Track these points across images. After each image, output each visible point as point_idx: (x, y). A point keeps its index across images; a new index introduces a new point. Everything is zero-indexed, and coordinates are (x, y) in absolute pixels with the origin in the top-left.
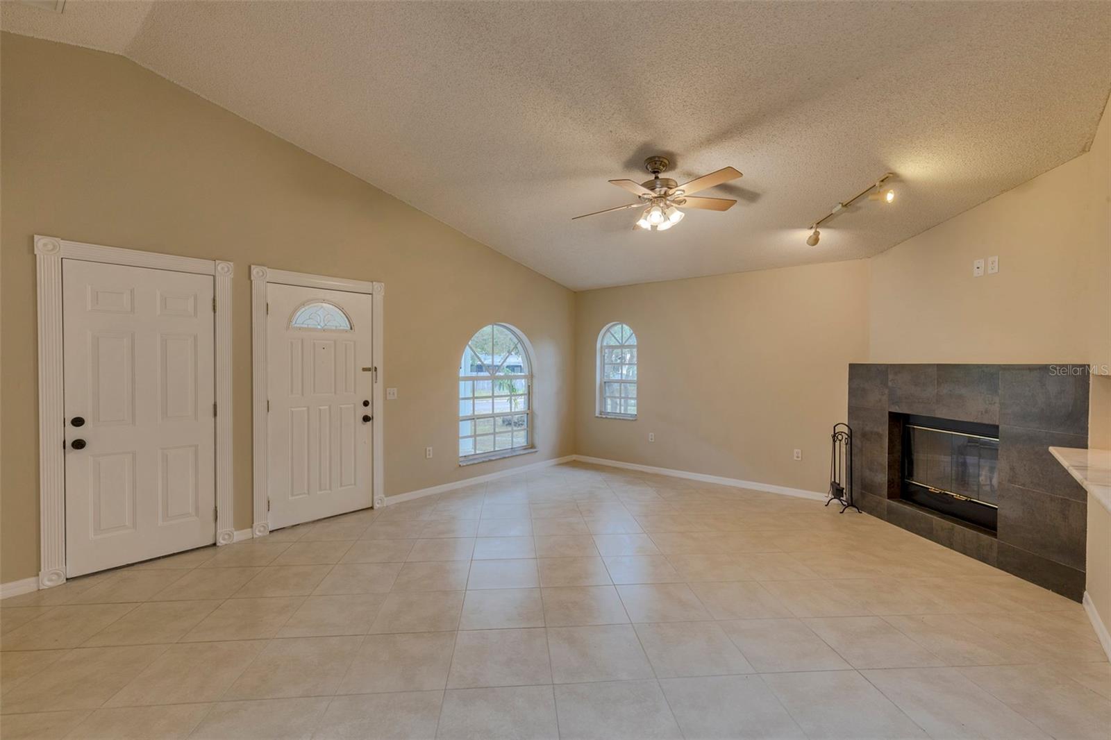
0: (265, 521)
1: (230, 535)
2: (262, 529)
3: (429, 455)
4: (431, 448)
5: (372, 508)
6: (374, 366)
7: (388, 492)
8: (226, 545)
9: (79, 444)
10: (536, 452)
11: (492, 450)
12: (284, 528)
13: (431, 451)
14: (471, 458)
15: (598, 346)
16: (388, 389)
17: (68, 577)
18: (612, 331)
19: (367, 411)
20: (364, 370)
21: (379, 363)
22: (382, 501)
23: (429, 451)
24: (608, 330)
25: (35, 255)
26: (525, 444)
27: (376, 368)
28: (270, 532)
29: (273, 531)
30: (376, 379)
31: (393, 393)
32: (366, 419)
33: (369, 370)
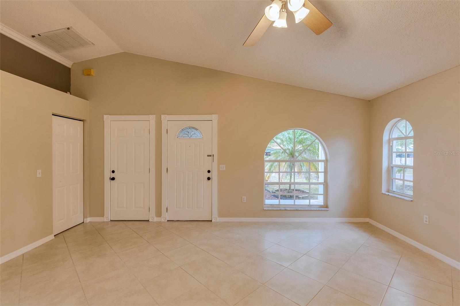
0: (166, 216)
1: (153, 218)
2: (164, 219)
3: (244, 200)
4: (245, 197)
5: (211, 221)
6: (213, 154)
7: (220, 215)
8: (152, 222)
9: (113, 179)
10: (328, 210)
11: (293, 204)
12: (173, 221)
13: (245, 198)
14: (277, 206)
15: (385, 138)
16: (220, 166)
17: (111, 220)
18: (398, 125)
19: (209, 175)
20: (208, 156)
21: (215, 152)
22: (216, 219)
23: (244, 198)
24: (395, 125)
25: (104, 121)
26: (322, 204)
27: (213, 155)
28: (168, 221)
29: (169, 221)
30: (213, 160)
31: (223, 167)
32: (209, 179)
33: (210, 156)
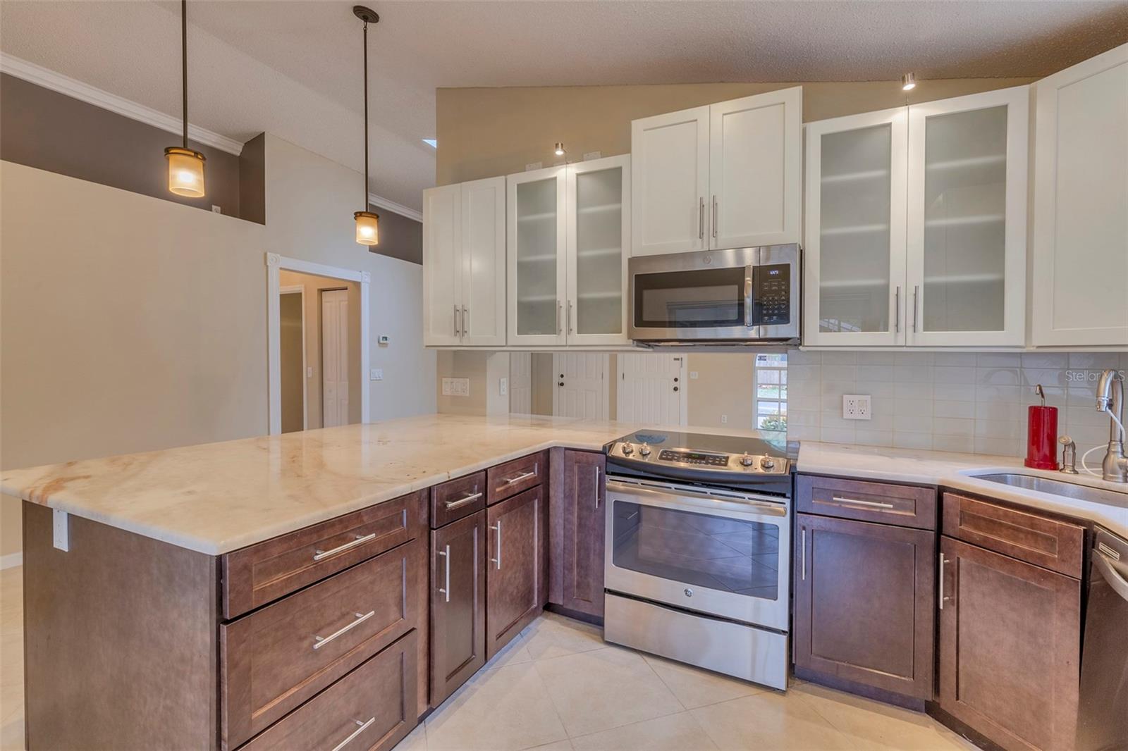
9: (562, 384)
16: (691, 373)
19: (676, 384)
23: (724, 418)
27: (682, 358)
30: (682, 365)
31: (695, 375)
32: (676, 389)
33: (678, 359)
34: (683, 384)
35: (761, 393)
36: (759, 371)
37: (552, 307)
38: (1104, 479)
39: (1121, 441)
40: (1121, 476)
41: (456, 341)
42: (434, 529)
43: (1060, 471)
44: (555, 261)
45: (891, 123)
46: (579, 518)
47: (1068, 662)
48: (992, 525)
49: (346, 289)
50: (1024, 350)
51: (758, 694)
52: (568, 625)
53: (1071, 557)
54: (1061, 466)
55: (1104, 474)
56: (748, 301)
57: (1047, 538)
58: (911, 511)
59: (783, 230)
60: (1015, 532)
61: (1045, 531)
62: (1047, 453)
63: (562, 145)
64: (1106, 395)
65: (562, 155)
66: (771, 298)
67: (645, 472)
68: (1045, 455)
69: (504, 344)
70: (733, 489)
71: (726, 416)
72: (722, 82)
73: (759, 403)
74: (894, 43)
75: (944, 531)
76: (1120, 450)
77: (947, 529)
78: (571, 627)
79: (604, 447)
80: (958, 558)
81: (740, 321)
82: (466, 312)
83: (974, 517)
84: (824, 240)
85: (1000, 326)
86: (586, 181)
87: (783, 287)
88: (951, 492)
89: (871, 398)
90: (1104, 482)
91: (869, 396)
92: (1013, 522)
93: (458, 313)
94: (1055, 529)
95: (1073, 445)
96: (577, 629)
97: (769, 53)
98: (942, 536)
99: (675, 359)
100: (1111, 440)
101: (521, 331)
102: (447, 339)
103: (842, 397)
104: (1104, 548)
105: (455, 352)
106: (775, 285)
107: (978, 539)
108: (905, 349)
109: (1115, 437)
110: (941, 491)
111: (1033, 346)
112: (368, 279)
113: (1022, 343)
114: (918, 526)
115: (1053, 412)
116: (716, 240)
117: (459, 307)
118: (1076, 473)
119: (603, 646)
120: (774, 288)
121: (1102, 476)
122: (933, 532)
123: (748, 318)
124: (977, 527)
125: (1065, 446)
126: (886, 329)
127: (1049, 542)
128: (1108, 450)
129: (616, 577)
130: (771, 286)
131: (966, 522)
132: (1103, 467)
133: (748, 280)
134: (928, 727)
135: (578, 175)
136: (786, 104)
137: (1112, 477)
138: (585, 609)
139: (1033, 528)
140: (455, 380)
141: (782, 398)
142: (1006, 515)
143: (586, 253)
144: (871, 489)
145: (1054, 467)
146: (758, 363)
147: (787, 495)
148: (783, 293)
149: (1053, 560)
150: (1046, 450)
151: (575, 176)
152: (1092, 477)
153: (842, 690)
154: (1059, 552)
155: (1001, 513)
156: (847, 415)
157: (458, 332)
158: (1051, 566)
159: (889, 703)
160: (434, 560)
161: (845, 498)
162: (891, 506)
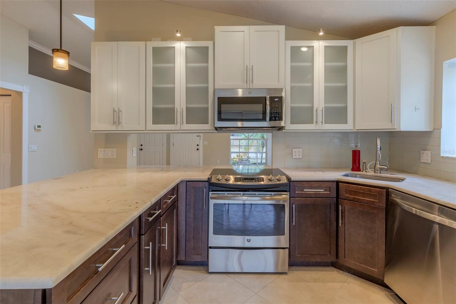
9: (141, 149)
19: (198, 147)
30: (200, 139)
31: (206, 143)
32: (198, 149)
33: (199, 136)
34: (201, 147)
35: (232, 150)
36: (232, 140)
37: (172, 111)
38: (375, 173)
39: (379, 160)
40: (379, 172)
41: (114, 128)
42: (143, 235)
43: (362, 171)
44: (174, 88)
45: (314, 46)
46: (194, 215)
47: (382, 236)
48: (356, 193)
49: (11, 96)
50: (352, 131)
51: (278, 277)
52: (187, 270)
53: (382, 201)
54: (362, 170)
55: (374, 171)
56: (268, 111)
57: (374, 195)
58: (329, 192)
59: (279, 83)
60: (364, 194)
61: (374, 193)
62: (358, 166)
63: (180, 31)
64: (379, 145)
65: (180, 36)
66: (275, 110)
67: (228, 188)
68: (357, 167)
69: (145, 130)
70: (265, 191)
71: (219, 160)
72: (247, 17)
73: (232, 154)
74: (314, 16)
75: (340, 197)
76: (379, 163)
77: (341, 196)
78: (189, 270)
79: (209, 178)
80: (345, 206)
81: (264, 119)
82: (120, 112)
83: (350, 191)
84: (292, 88)
85: (346, 123)
86: (189, 51)
87: (280, 106)
88: (341, 183)
89: (302, 149)
90: (375, 174)
91: (301, 149)
92: (363, 191)
93: (115, 112)
94: (377, 191)
95: (365, 163)
96: (192, 270)
97: (270, 9)
98: (339, 199)
99: (197, 136)
100: (376, 160)
101: (154, 123)
102: (107, 127)
103: (292, 150)
104: (393, 196)
105: (106, 134)
106: (277, 105)
107: (352, 198)
108: (318, 131)
109: (377, 159)
110: (338, 182)
111: (355, 129)
112: (28, 91)
113: (353, 129)
114: (331, 196)
115: (359, 151)
116: (253, 85)
117: (116, 109)
118: (366, 172)
119: (208, 275)
120: (276, 106)
121: (374, 172)
122: (335, 198)
123: (268, 118)
124: (351, 194)
125: (363, 163)
126: (312, 123)
127: (375, 196)
128: (376, 163)
129: (215, 240)
130: (275, 105)
131: (347, 193)
132: (374, 169)
133: (268, 102)
134: (334, 271)
135: (186, 47)
136: (280, 31)
137: (377, 172)
138: (197, 258)
139: (370, 192)
140: (107, 149)
141: (240, 151)
142: (361, 188)
143: (190, 85)
144: (316, 185)
145: (360, 170)
146: (232, 137)
147: (287, 191)
148: (280, 108)
149: (376, 202)
150: (357, 165)
151: (185, 48)
152: (371, 173)
153: (304, 266)
154: (379, 199)
155: (360, 188)
156: (294, 157)
157: (115, 123)
158: (376, 204)
159: (320, 266)
160: (143, 252)
161: (307, 189)
162: (323, 190)
